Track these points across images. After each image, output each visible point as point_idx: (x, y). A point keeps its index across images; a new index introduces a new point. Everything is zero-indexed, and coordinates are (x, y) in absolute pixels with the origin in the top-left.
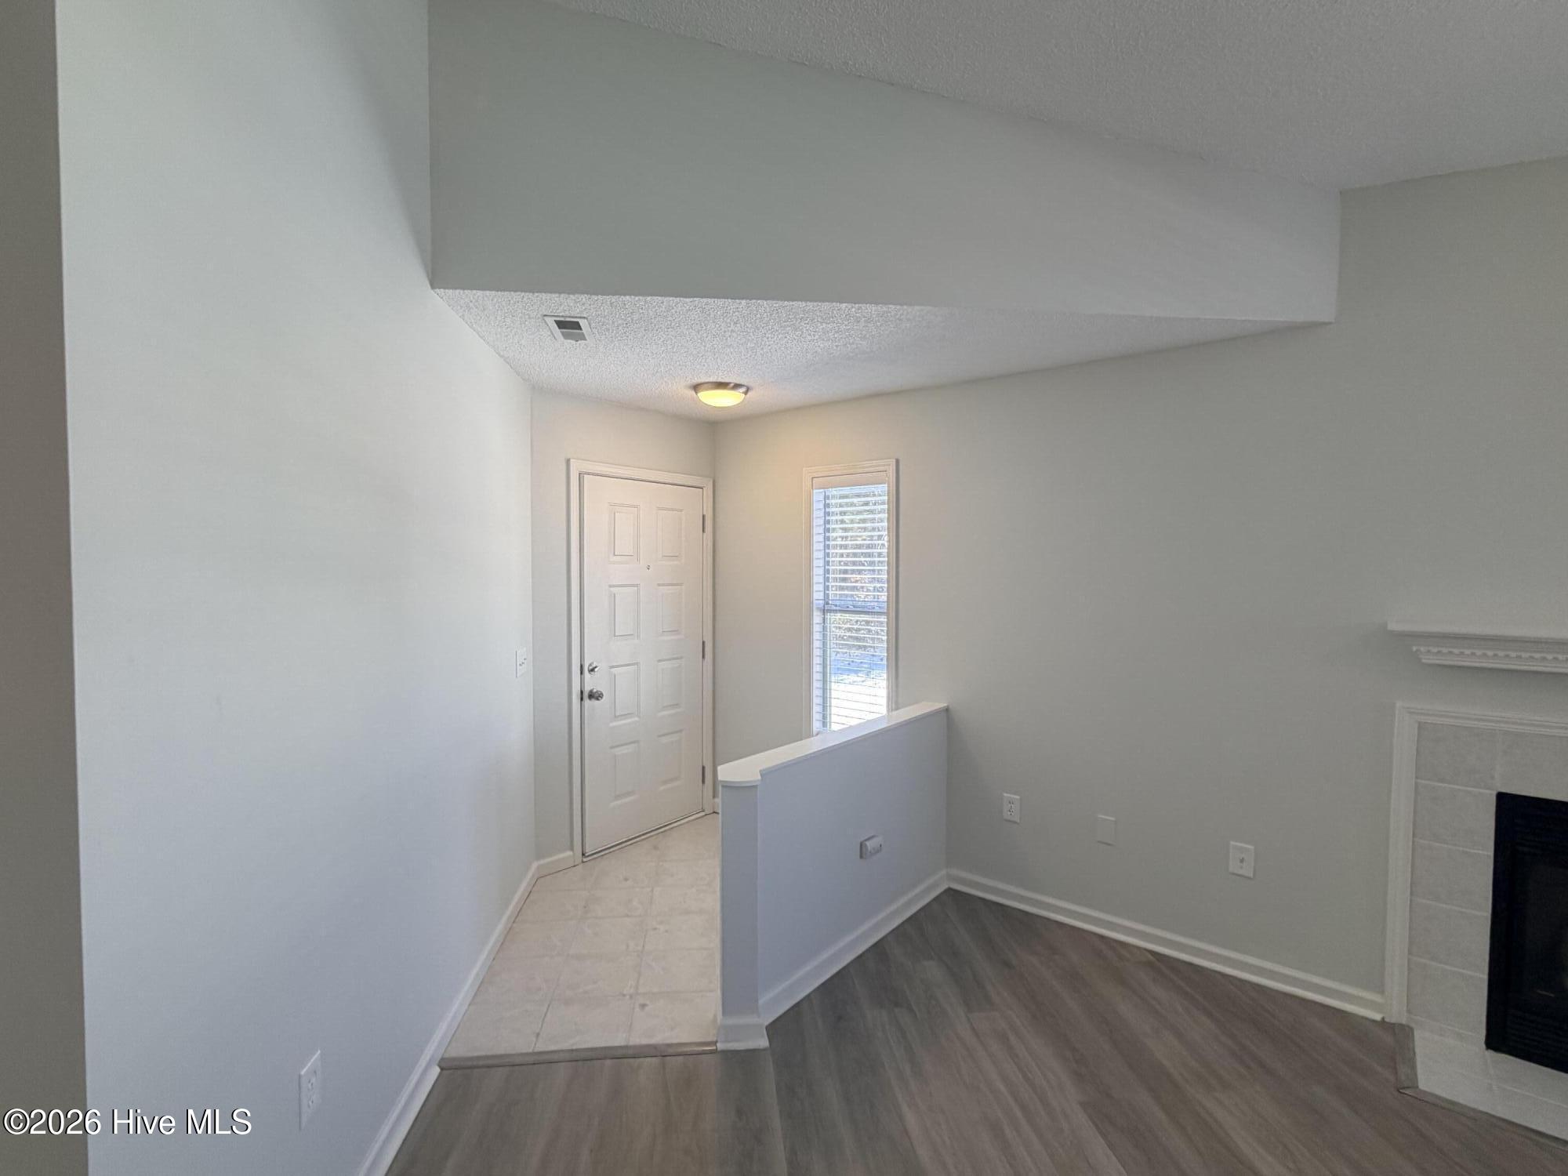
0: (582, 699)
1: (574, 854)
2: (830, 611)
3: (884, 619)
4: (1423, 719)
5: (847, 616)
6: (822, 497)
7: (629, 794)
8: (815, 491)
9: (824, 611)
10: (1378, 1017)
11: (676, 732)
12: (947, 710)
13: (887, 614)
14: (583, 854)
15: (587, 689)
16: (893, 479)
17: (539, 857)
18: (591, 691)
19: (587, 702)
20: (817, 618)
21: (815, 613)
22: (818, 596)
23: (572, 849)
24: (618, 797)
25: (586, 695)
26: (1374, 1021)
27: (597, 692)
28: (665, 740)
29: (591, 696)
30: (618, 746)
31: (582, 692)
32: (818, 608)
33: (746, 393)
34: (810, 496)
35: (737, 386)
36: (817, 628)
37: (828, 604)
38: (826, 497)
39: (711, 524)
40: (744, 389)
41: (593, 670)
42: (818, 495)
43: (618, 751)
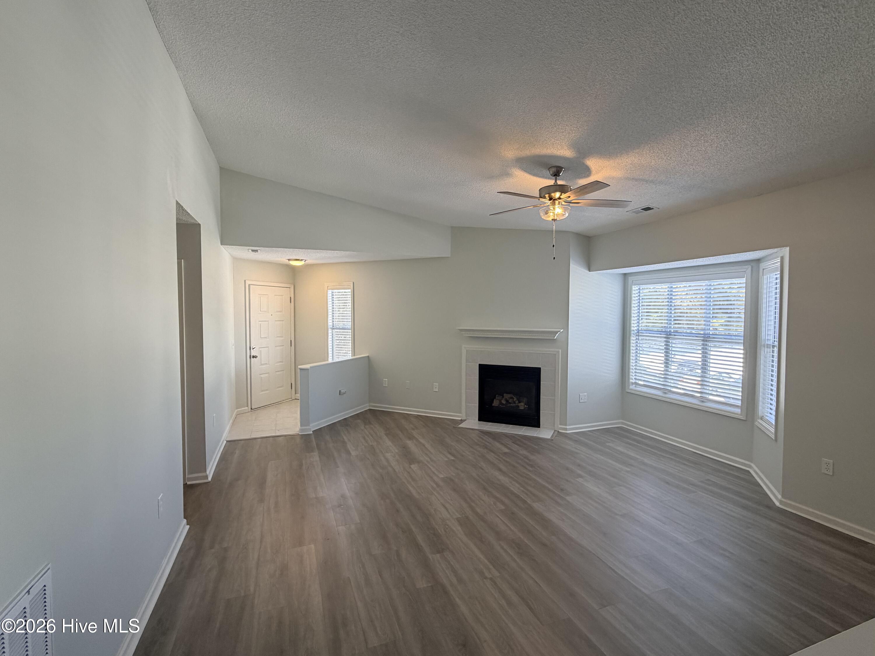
0: (250, 358)
1: (248, 408)
2: (334, 329)
3: (350, 331)
4: (468, 349)
5: (338, 330)
6: (331, 293)
7: (267, 390)
8: (329, 290)
9: (333, 329)
10: (460, 419)
11: (282, 371)
12: (368, 356)
13: (351, 329)
14: (251, 409)
15: (252, 355)
16: (352, 289)
17: (237, 409)
18: (253, 356)
19: (252, 359)
20: (330, 331)
21: (329, 330)
22: (330, 324)
23: (247, 406)
24: (262, 391)
25: (252, 357)
26: (459, 420)
27: (255, 356)
28: (278, 373)
29: (253, 357)
30: (262, 374)
31: (250, 356)
32: (330, 328)
33: (305, 261)
34: (327, 292)
35: (302, 260)
36: (330, 334)
37: (333, 326)
38: (333, 292)
39: (294, 300)
40: (304, 261)
41: (254, 348)
42: (330, 292)
43: (262, 376)
